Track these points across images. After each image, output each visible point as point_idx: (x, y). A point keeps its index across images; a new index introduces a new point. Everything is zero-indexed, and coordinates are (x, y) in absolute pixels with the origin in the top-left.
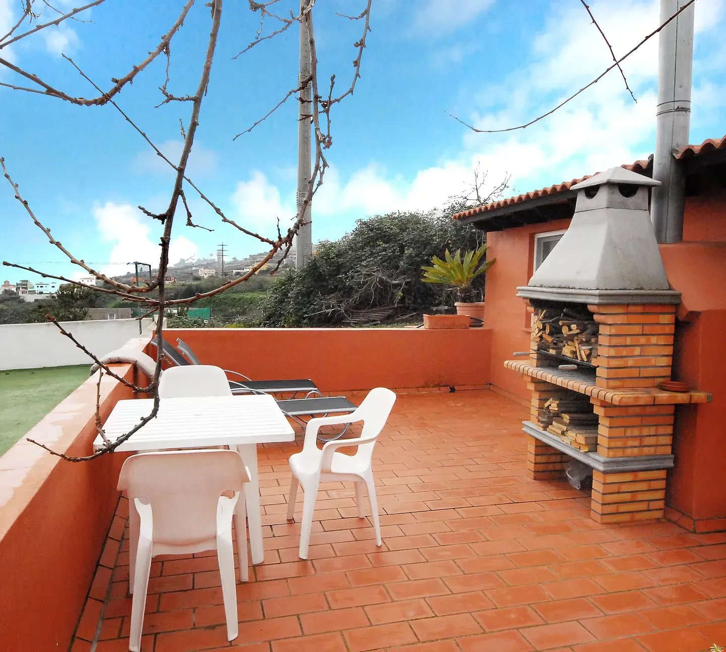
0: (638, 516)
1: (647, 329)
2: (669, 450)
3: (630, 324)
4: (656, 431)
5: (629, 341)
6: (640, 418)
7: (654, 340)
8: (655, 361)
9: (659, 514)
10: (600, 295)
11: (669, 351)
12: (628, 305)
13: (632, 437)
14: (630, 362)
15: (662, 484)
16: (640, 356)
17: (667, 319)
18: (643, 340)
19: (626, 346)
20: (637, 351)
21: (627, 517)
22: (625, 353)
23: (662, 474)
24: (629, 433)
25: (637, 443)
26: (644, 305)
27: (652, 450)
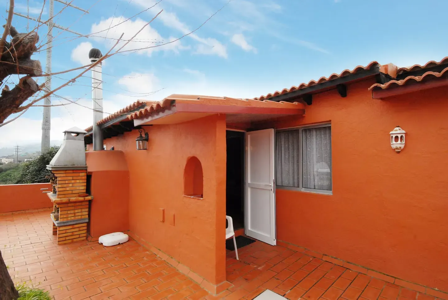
0: (75, 240)
1: (74, 178)
2: (87, 216)
3: (67, 177)
4: (81, 211)
5: (67, 182)
6: (74, 207)
7: (78, 181)
8: (79, 188)
9: (84, 238)
10: (52, 168)
11: (85, 184)
12: (66, 170)
13: (71, 214)
14: (68, 189)
15: (85, 228)
16: (71, 187)
17: (83, 174)
18: (73, 181)
19: (66, 184)
20: (71, 185)
21: (70, 241)
22: (65, 186)
23: (85, 225)
24: (69, 212)
25: (73, 215)
26: (73, 170)
27: (80, 217)
